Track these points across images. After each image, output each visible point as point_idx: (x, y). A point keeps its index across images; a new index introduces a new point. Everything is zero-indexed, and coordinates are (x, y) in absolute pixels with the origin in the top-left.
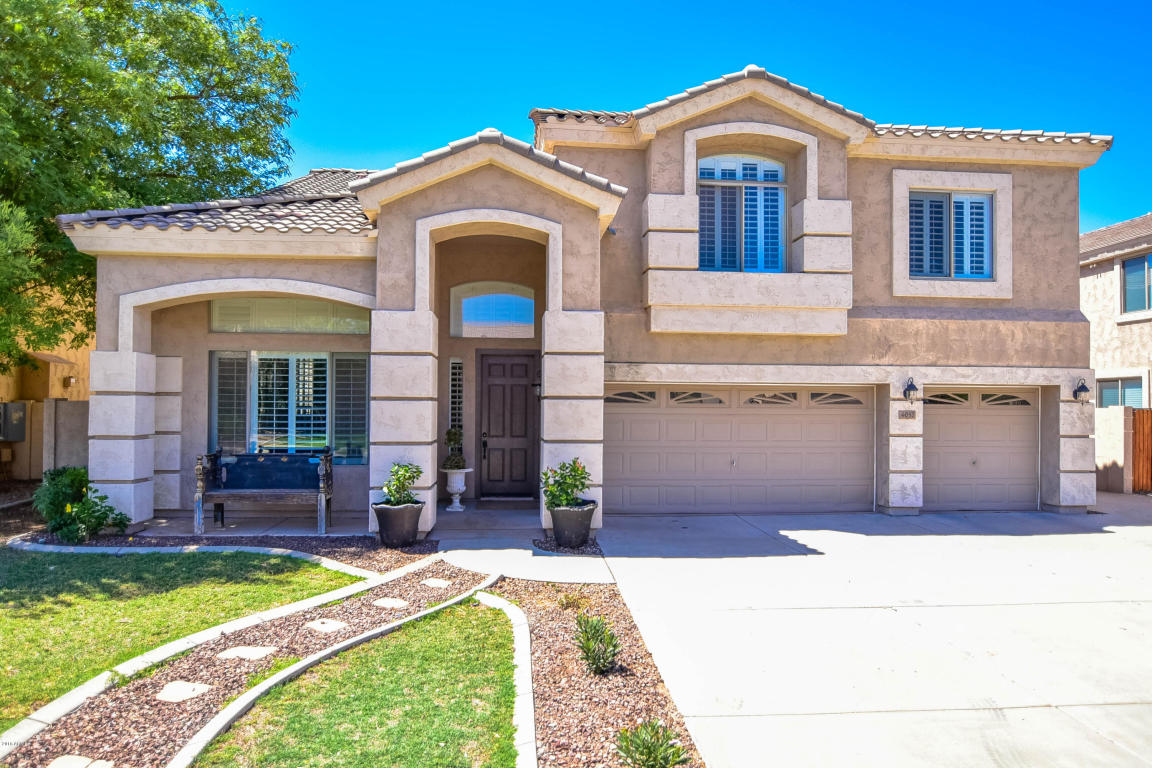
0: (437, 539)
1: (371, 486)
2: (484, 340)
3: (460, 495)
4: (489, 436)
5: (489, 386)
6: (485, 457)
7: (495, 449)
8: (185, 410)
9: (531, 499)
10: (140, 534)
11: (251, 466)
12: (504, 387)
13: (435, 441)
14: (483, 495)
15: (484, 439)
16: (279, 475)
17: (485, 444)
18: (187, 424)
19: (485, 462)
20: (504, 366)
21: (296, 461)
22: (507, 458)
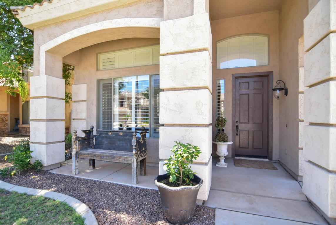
0: (214, 207)
1: (160, 158)
2: (237, 69)
3: (225, 157)
4: (240, 123)
5: (240, 95)
6: (237, 134)
7: (243, 130)
8: (88, 109)
9: (267, 160)
10: (50, 171)
11: (106, 137)
12: (249, 95)
13: (210, 125)
14: (237, 155)
15: (237, 124)
16: (118, 143)
17: (237, 127)
18: (88, 116)
19: (237, 137)
20: (248, 83)
21: (127, 135)
22: (251, 135)
